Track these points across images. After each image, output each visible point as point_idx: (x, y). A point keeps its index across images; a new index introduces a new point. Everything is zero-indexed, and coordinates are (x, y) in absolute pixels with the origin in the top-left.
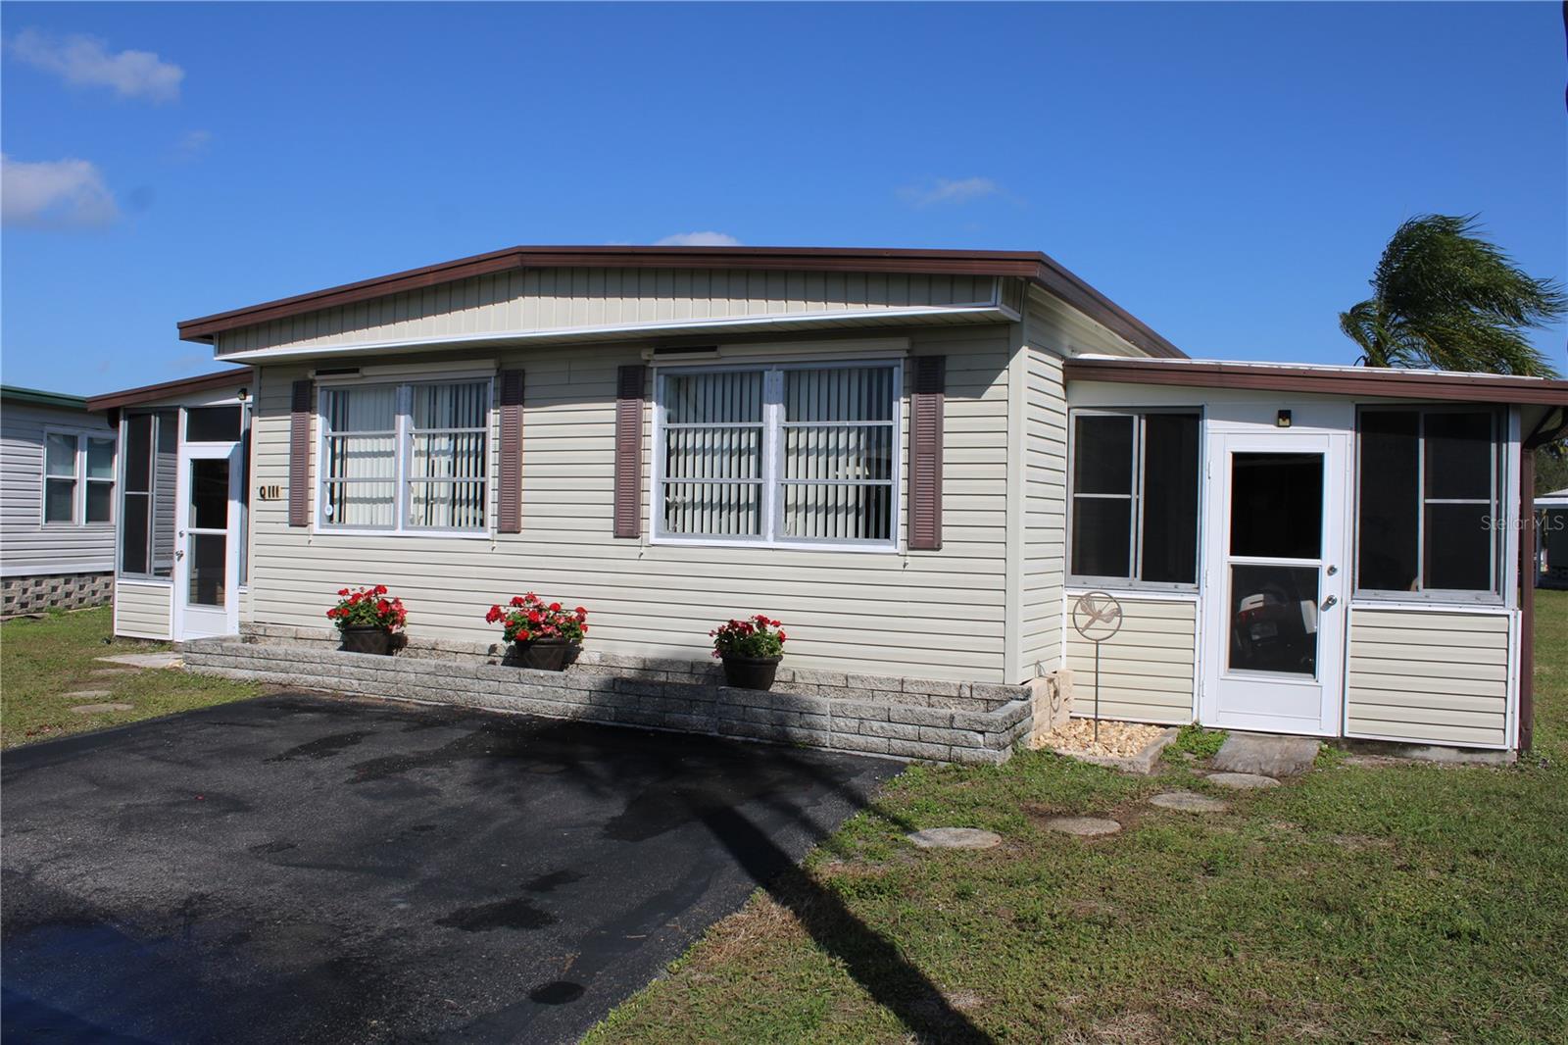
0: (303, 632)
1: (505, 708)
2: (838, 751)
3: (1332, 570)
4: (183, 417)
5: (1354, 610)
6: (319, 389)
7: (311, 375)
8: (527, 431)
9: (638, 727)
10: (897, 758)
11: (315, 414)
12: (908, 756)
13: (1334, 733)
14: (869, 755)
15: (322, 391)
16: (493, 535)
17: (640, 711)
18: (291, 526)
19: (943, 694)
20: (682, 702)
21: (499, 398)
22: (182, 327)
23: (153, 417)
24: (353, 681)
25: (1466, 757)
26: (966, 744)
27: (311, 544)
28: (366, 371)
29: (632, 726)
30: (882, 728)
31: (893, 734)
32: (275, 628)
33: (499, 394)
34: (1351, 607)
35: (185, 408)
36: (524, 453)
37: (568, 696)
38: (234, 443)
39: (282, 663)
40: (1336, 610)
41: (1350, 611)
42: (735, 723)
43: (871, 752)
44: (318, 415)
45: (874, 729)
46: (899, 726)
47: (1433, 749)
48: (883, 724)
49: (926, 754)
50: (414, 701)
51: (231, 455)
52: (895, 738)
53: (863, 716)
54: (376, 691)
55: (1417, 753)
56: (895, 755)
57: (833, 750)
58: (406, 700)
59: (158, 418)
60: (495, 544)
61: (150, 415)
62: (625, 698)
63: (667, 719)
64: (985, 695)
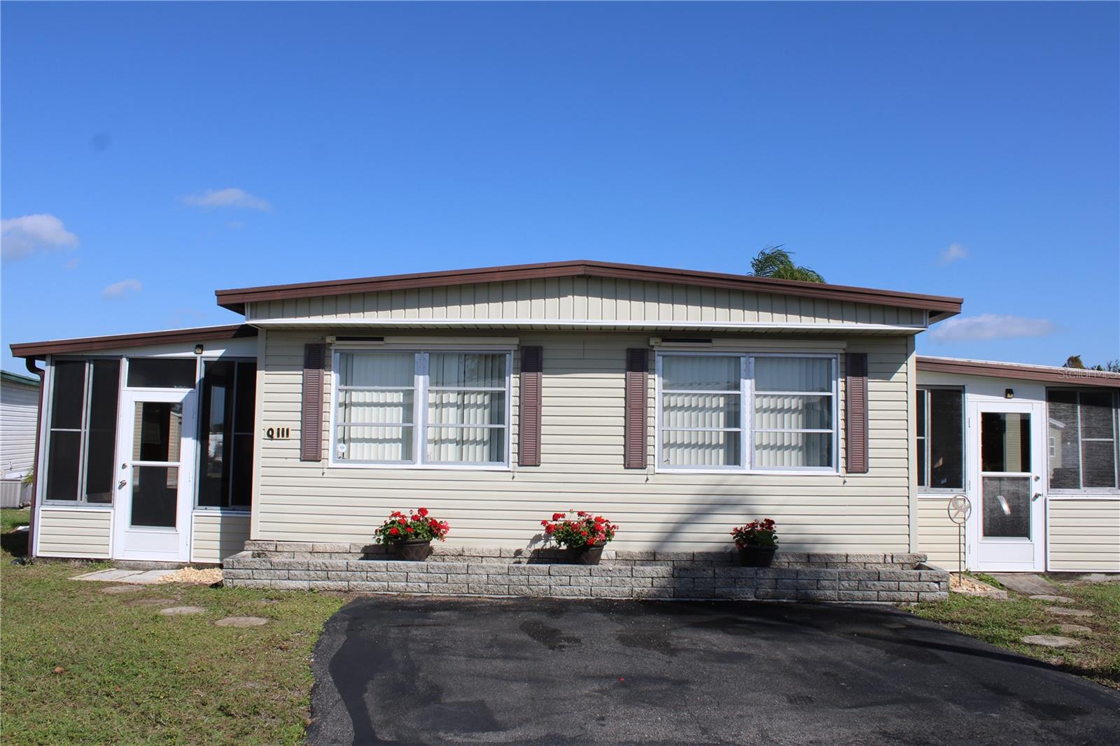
0: (320, 547)
1: (576, 595)
2: (844, 602)
3: (1037, 478)
4: (125, 366)
5: (1050, 500)
6: (333, 351)
7: (329, 340)
8: (544, 392)
9: (693, 600)
10: (883, 603)
11: (330, 371)
12: (891, 601)
13: (1042, 570)
14: (865, 603)
15: (335, 352)
16: (514, 467)
17: (695, 589)
18: (301, 461)
19: (874, 562)
20: (729, 580)
21: (519, 366)
22: (219, 294)
23: (87, 364)
24: (420, 584)
25: (1109, 578)
26: (928, 590)
27: (325, 476)
28: (388, 340)
29: (688, 599)
30: (874, 585)
31: (882, 588)
32: (288, 545)
33: (519, 363)
34: (1048, 499)
35: (127, 358)
36: (543, 408)
37: (633, 583)
38: (189, 390)
39: (343, 574)
40: (1040, 500)
41: (1048, 501)
42: (769, 590)
43: (867, 601)
44: (332, 372)
45: (869, 586)
46: (885, 583)
47: (1092, 574)
48: (875, 582)
49: (903, 599)
50: (487, 596)
51: (185, 399)
52: (882, 591)
53: (861, 578)
54: (446, 591)
55: (1085, 578)
56: (882, 601)
57: (841, 602)
58: (477, 596)
59: (92, 366)
60: (516, 474)
61: (85, 362)
62: (683, 580)
63: (716, 593)
64: (901, 561)
